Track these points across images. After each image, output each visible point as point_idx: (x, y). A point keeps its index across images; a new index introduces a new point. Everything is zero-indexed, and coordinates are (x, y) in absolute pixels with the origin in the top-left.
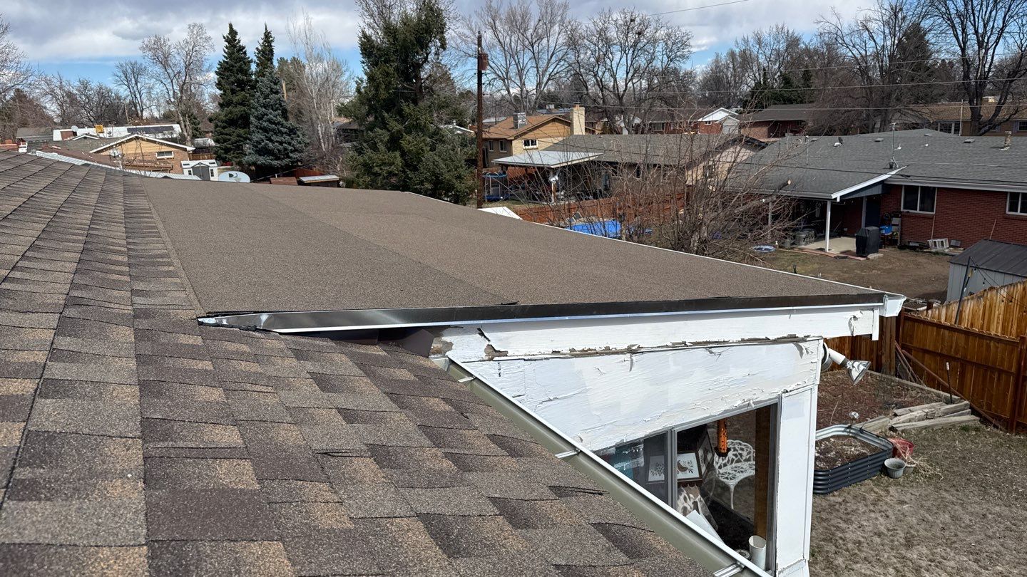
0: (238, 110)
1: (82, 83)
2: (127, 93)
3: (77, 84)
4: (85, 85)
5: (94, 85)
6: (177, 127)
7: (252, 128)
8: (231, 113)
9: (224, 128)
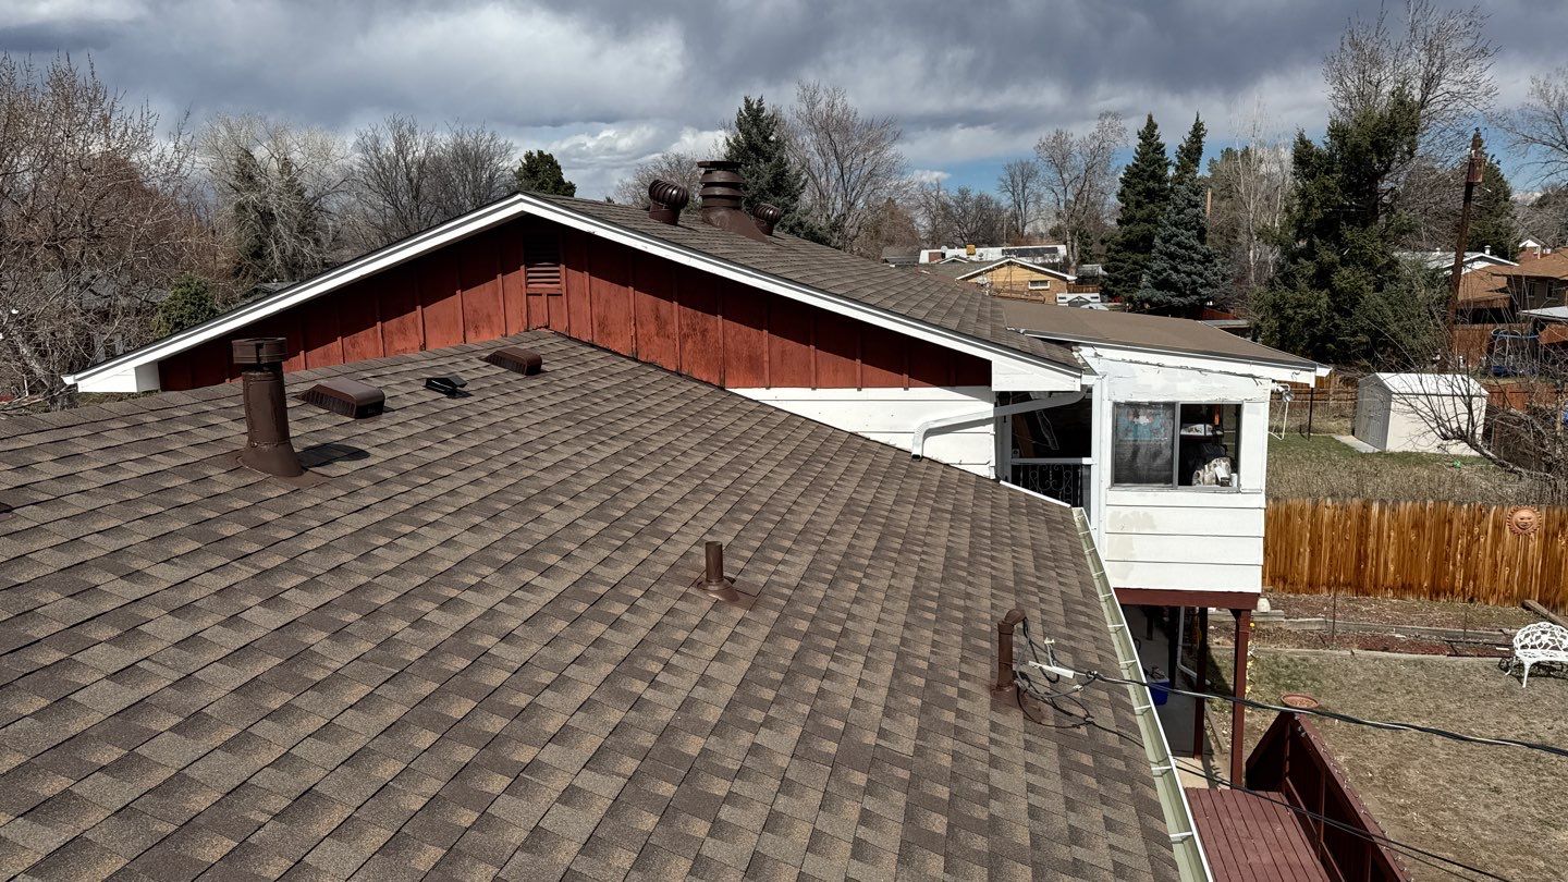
0: (1140, 229)
1: (961, 192)
2: (1011, 202)
3: (956, 194)
4: (964, 193)
5: (974, 195)
6: (1062, 250)
7: (1154, 252)
8: (1130, 232)
9: (1117, 252)
